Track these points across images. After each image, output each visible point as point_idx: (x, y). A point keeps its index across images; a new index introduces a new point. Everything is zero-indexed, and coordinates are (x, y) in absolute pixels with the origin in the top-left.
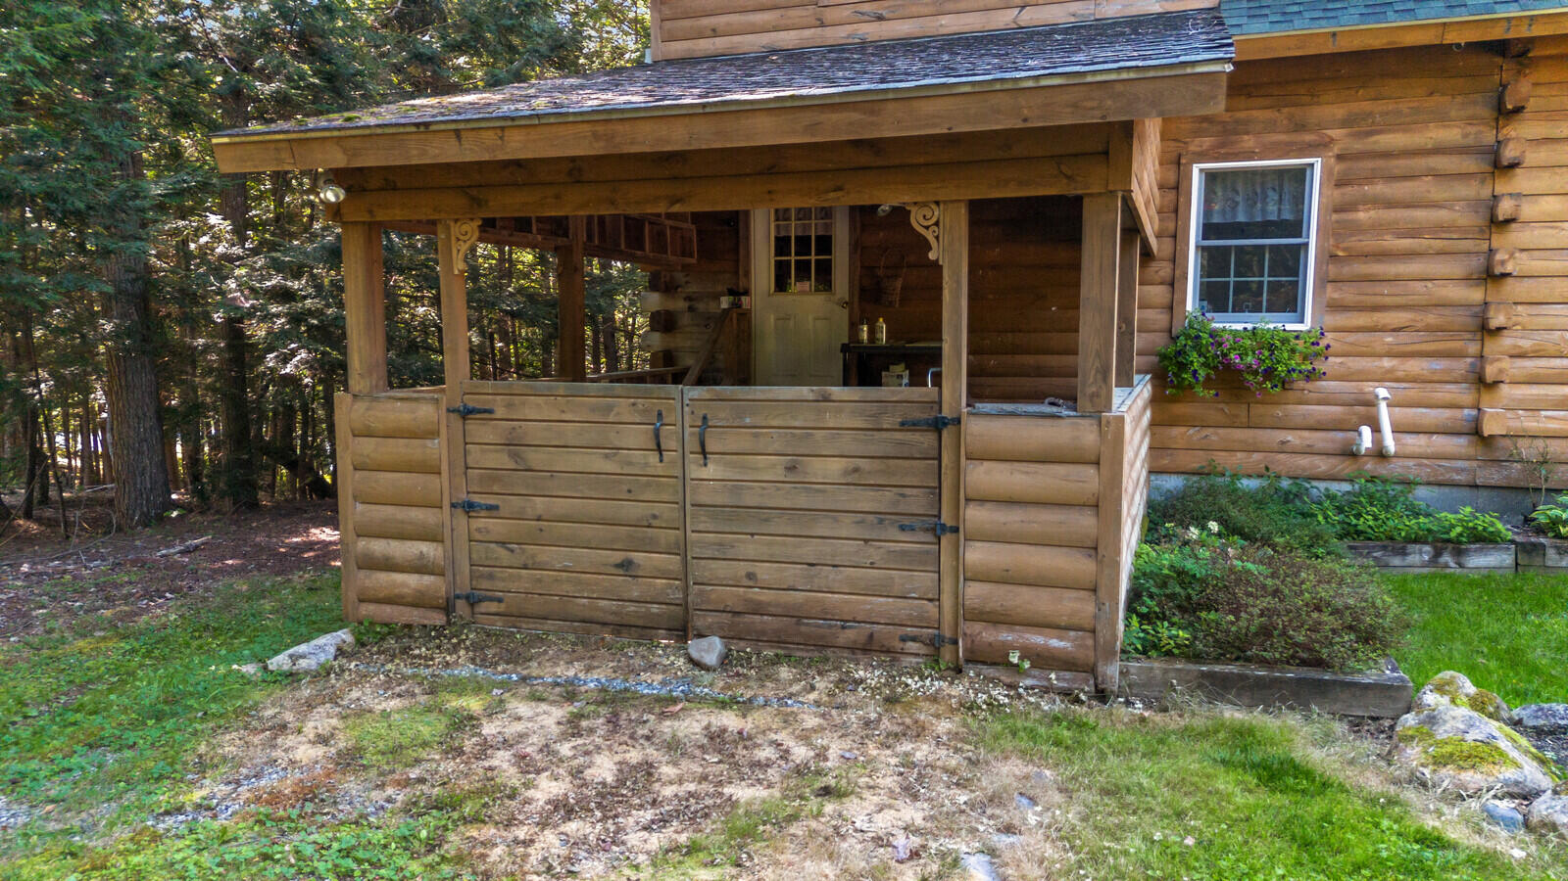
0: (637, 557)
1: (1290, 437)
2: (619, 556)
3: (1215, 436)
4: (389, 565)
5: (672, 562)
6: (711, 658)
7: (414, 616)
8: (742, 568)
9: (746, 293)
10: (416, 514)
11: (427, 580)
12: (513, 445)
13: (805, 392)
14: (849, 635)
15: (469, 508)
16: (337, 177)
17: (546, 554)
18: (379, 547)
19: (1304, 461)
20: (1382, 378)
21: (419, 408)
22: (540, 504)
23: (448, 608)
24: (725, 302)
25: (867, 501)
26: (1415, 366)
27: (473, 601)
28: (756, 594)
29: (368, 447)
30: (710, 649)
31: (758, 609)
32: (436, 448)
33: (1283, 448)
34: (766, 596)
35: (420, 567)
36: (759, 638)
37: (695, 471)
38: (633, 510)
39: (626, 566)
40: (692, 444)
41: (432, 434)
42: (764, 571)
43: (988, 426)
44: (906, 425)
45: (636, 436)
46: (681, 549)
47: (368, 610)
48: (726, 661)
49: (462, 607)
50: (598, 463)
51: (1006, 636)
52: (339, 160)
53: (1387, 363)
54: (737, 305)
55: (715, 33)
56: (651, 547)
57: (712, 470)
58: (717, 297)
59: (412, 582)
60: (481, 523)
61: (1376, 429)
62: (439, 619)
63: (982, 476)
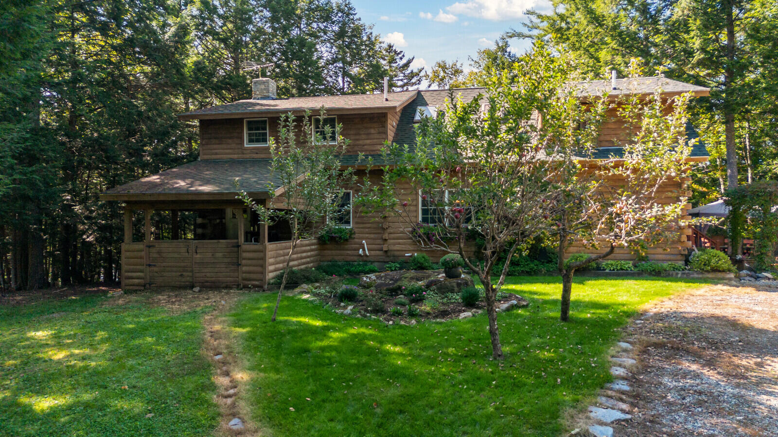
0: (184, 273)
1: (349, 252)
2: (180, 274)
3: (334, 252)
4: (132, 278)
5: (190, 274)
6: (197, 290)
7: (137, 288)
8: (204, 274)
9: (224, 218)
10: (138, 267)
11: (140, 280)
12: (159, 253)
13: (215, 241)
14: (224, 285)
15: (150, 265)
16: (125, 202)
17: (165, 274)
18: (130, 274)
19: (352, 258)
20: (363, 239)
21: (140, 246)
22: (164, 264)
23: (144, 286)
24: (218, 221)
25: (226, 260)
26: (372, 236)
27: (150, 285)
28: (206, 279)
29: (128, 254)
30: (197, 289)
31: (207, 282)
32: (143, 254)
33: (348, 255)
34: (208, 279)
35: (138, 278)
36: (206, 287)
37: (195, 256)
38: (183, 264)
39: (181, 275)
40: (194, 251)
41: (142, 251)
42: (208, 275)
43: (247, 246)
44: (233, 247)
45: (184, 250)
46: (192, 271)
47: (128, 288)
48: (200, 291)
49: (148, 285)
50: (176, 255)
51: (249, 282)
52: (126, 199)
53: (367, 235)
54: (221, 221)
55: (216, 154)
56: (187, 271)
57: (198, 256)
58: (216, 219)
59: (136, 281)
60: (152, 268)
61: (364, 250)
62: (142, 288)
63: (245, 255)
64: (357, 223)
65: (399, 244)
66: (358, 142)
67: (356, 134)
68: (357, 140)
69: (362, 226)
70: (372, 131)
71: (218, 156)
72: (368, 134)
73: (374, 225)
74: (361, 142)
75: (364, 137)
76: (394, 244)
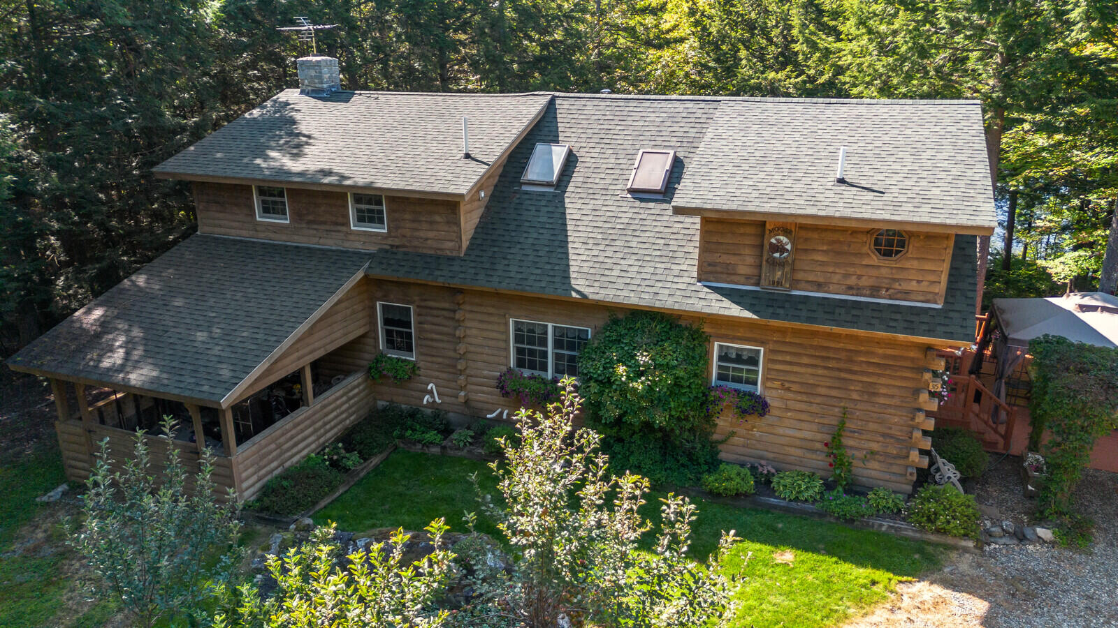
3: (393, 390)
4: (77, 467)
10: (80, 456)
11: (86, 473)
18: (73, 463)
19: (418, 402)
21: (77, 429)
26: (444, 376)
32: (83, 439)
33: (413, 397)
35: (84, 469)
41: (80, 435)
44: (192, 452)
47: (73, 478)
53: (438, 374)
59: (83, 473)
61: (432, 396)
64: (422, 354)
65: (483, 392)
66: (417, 234)
67: (414, 221)
68: (417, 230)
69: (429, 359)
70: (438, 218)
71: (223, 230)
72: (431, 223)
73: (446, 361)
74: (422, 234)
75: (425, 226)
76: (477, 392)
